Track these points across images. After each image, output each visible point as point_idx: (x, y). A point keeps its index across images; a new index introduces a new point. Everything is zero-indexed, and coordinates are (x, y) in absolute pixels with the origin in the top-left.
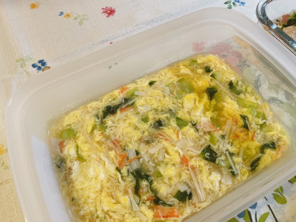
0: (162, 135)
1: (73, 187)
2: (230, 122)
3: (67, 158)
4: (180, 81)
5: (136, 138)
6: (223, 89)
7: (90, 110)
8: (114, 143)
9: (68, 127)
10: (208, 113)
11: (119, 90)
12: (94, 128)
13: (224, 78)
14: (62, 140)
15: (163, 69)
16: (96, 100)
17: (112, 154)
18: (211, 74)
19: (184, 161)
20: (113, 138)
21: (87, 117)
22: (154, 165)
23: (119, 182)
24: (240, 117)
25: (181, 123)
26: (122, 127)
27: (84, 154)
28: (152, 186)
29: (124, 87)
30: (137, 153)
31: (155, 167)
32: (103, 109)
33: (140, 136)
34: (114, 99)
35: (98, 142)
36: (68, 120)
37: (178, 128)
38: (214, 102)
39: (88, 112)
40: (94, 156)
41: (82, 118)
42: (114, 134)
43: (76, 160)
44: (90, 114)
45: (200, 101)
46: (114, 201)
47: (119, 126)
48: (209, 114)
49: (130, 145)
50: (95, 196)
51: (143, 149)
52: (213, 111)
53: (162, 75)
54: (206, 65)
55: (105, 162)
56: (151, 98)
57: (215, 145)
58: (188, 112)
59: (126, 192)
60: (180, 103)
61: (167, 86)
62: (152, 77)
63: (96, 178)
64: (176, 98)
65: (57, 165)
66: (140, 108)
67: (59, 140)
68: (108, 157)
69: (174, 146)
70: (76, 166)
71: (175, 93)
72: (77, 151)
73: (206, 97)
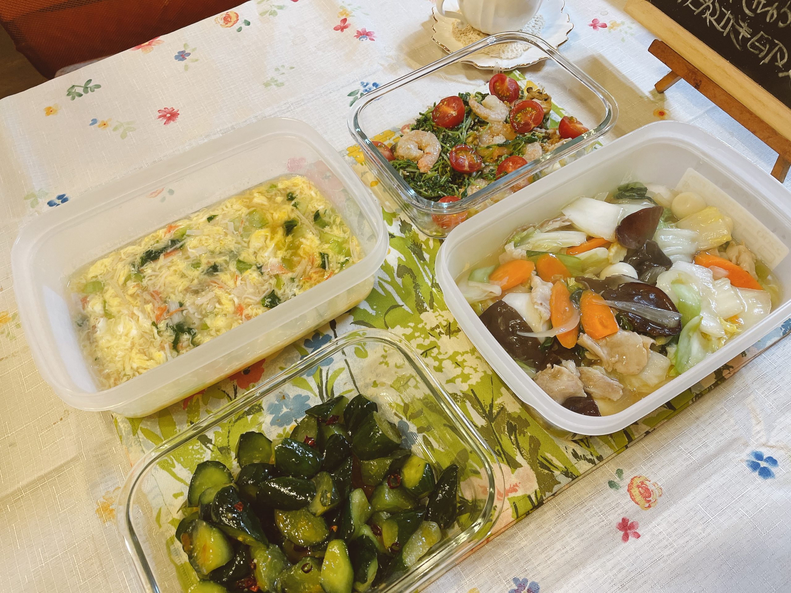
0: (215, 283)
1: (97, 346)
2: (304, 262)
3: (91, 315)
4: (250, 214)
5: (180, 288)
6: (306, 222)
7: (123, 257)
8: (152, 295)
9: (94, 280)
10: (279, 252)
11: (165, 230)
12: (128, 278)
13: (310, 207)
14: (85, 294)
15: (229, 198)
16: (133, 243)
17: (149, 307)
18: (293, 202)
19: (239, 309)
20: (151, 289)
21: (120, 266)
22: (200, 317)
23: (154, 338)
24: (318, 255)
25: (243, 266)
26: (164, 276)
27: (113, 310)
28: (195, 339)
29: (173, 225)
30: (181, 305)
31: (201, 319)
32: (141, 255)
33: (187, 286)
34: (158, 242)
35: (132, 296)
36: (93, 272)
37: (238, 273)
38: (290, 238)
39: (121, 260)
40: (126, 312)
41: (113, 268)
42: (154, 285)
43: (102, 317)
44: (123, 262)
45: (272, 239)
46: (146, 358)
47: (160, 275)
48: (281, 254)
49: (172, 296)
50: (123, 354)
51: (189, 301)
52: (286, 251)
53: (227, 207)
54: (288, 191)
55: (139, 317)
56: (208, 237)
57: (280, 289)
58: (255, 253)
59: (162, 348)
60: (245, 242)
61: (233, 221)
62: (213, 211)
63: (126, 335)
64: (241, 236)
65: (78, 324)
66: (190, 250)
67: (81, 296)
68: (143, 311)
69: (230, 294)
70: (101, 324)
71: (241, 230)
72: (105, 307)
73: (281, 232)
